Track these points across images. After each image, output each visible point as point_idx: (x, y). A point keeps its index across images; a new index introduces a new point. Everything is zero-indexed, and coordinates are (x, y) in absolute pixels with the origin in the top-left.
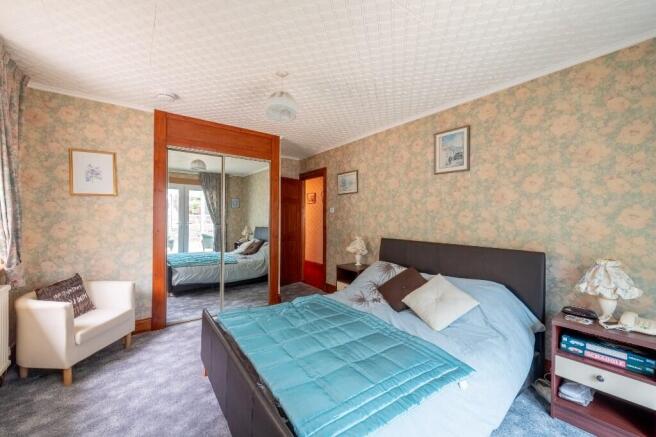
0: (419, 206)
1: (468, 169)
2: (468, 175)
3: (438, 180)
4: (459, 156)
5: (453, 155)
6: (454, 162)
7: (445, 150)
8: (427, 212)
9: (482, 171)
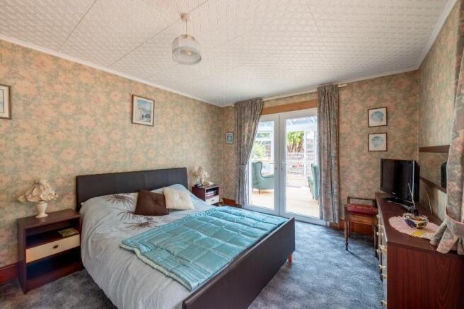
0: (118, 145)
1: (153, 126)
2: (153, 129)
3: (134, 128)
4: (148, 116)
5: (145, 114)
6: (145, 119)
7: (140, 109)
8: (126, 150)
9: (160, 128)
